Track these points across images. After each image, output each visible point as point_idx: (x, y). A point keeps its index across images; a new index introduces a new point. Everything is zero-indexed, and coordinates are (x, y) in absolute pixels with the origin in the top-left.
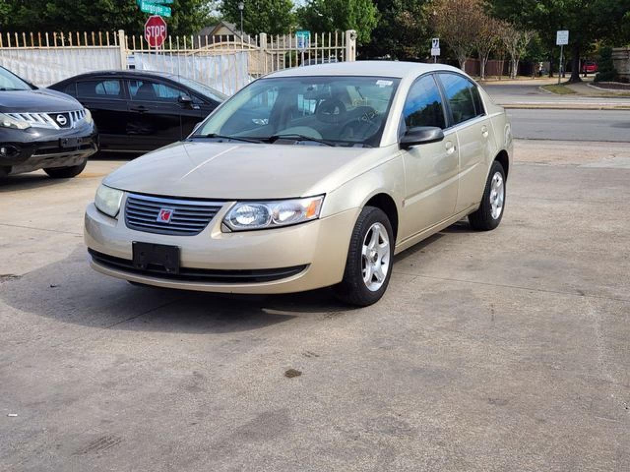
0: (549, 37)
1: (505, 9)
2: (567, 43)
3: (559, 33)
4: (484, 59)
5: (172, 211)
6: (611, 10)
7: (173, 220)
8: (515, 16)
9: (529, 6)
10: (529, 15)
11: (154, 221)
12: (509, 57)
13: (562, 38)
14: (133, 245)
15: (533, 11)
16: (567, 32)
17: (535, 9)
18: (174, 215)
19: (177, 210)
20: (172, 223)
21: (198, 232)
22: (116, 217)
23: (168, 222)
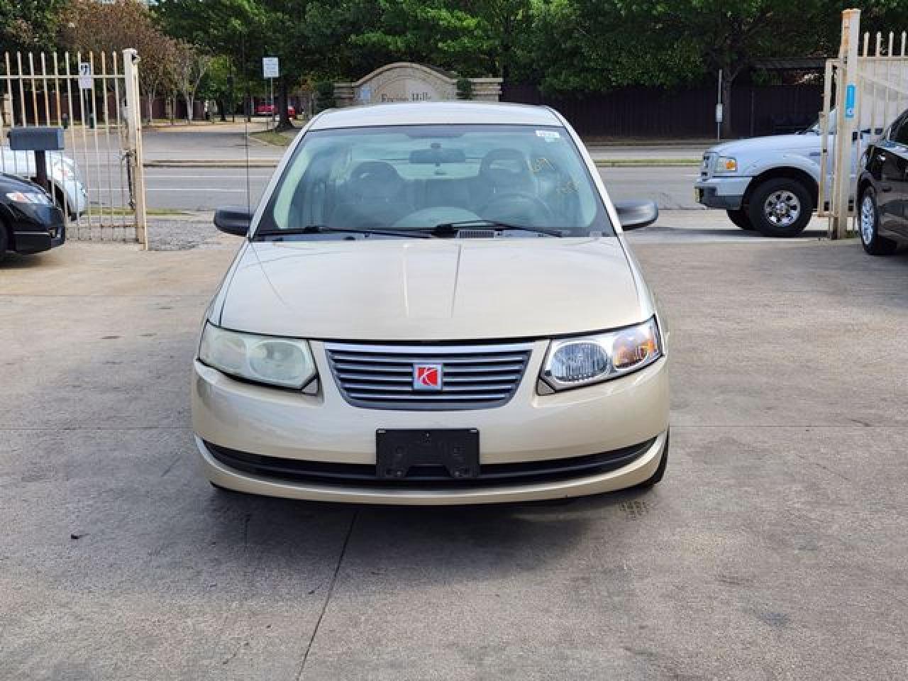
0: (251, 66)
1: (184, 23)
2: (277, 75)
3: (265, 60)
4: (150, 95)
5: (439, 368)
6: (328, 32)
7: (446, 384)
8: (201, 34)
9: (218, 21)
10: (220, 34)
11: (408, 389)
12: (180, 95)
13: (271, 67)
14: (378, 435)
15: (226, 29)
16: (276, 60)
17: (229, 26)
18: (446, 374)
19: (446, 365)
20: (447, 389)
21: (506, 401)
22: (304, 390)
23: (438, 387)
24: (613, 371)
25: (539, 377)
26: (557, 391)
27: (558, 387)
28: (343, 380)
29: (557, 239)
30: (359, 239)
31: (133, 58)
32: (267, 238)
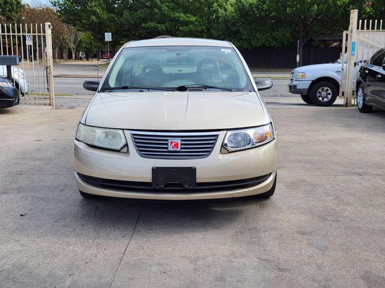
0: (99, 36)
1: (71, 18)
2: (111, 40)
3: (106, 34)
4: (56, 48)
5: (179, 141)
6: (133, 22)
7: (182, 148)
8: (78, 22)
9: (86, 17)
10: (87, 22)
11: (166, 150)
12: (69, 49)
13: (108, 37)
14: (153, 169)
15: (89, 20)
16: (110, 34)
17: (90, 19)
18: (182, 144)
19: (182, 140)
20: (182, 150)
21: (208, 156)
22: (121, 151)
23: (179, 149)
24: (253, 145)
25: (222, 146)
26: (229, 152)
27: (230, 151)
28: (138, 146)
29: (230, 93)
30: (145, 91)
31: (49, 26)
32: (106, 91)
